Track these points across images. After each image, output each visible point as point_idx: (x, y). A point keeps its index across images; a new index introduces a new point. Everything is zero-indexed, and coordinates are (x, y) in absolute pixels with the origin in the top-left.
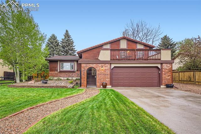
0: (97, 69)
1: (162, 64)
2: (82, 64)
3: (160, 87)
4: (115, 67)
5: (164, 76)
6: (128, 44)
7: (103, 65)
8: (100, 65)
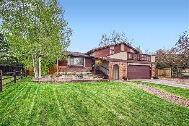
0: (120, 66)
1: (151, 64)
2: (110, 62)
3: (150, 78)
4: (130, 65)
5: (152, 72)
6: (125, 49)
7: (123, 63)
8: (121, 63)
